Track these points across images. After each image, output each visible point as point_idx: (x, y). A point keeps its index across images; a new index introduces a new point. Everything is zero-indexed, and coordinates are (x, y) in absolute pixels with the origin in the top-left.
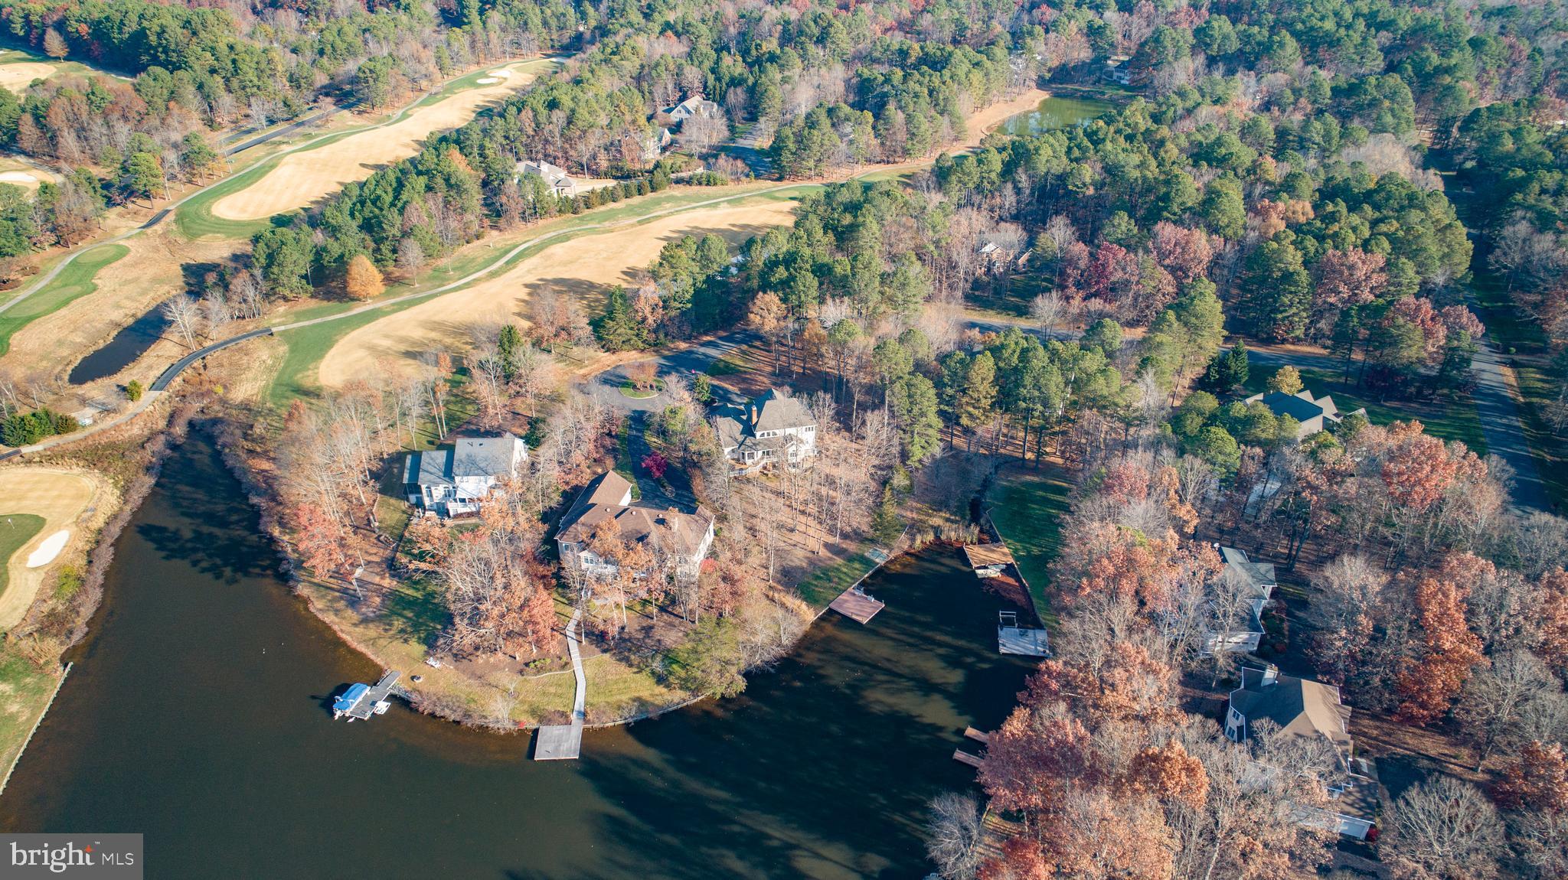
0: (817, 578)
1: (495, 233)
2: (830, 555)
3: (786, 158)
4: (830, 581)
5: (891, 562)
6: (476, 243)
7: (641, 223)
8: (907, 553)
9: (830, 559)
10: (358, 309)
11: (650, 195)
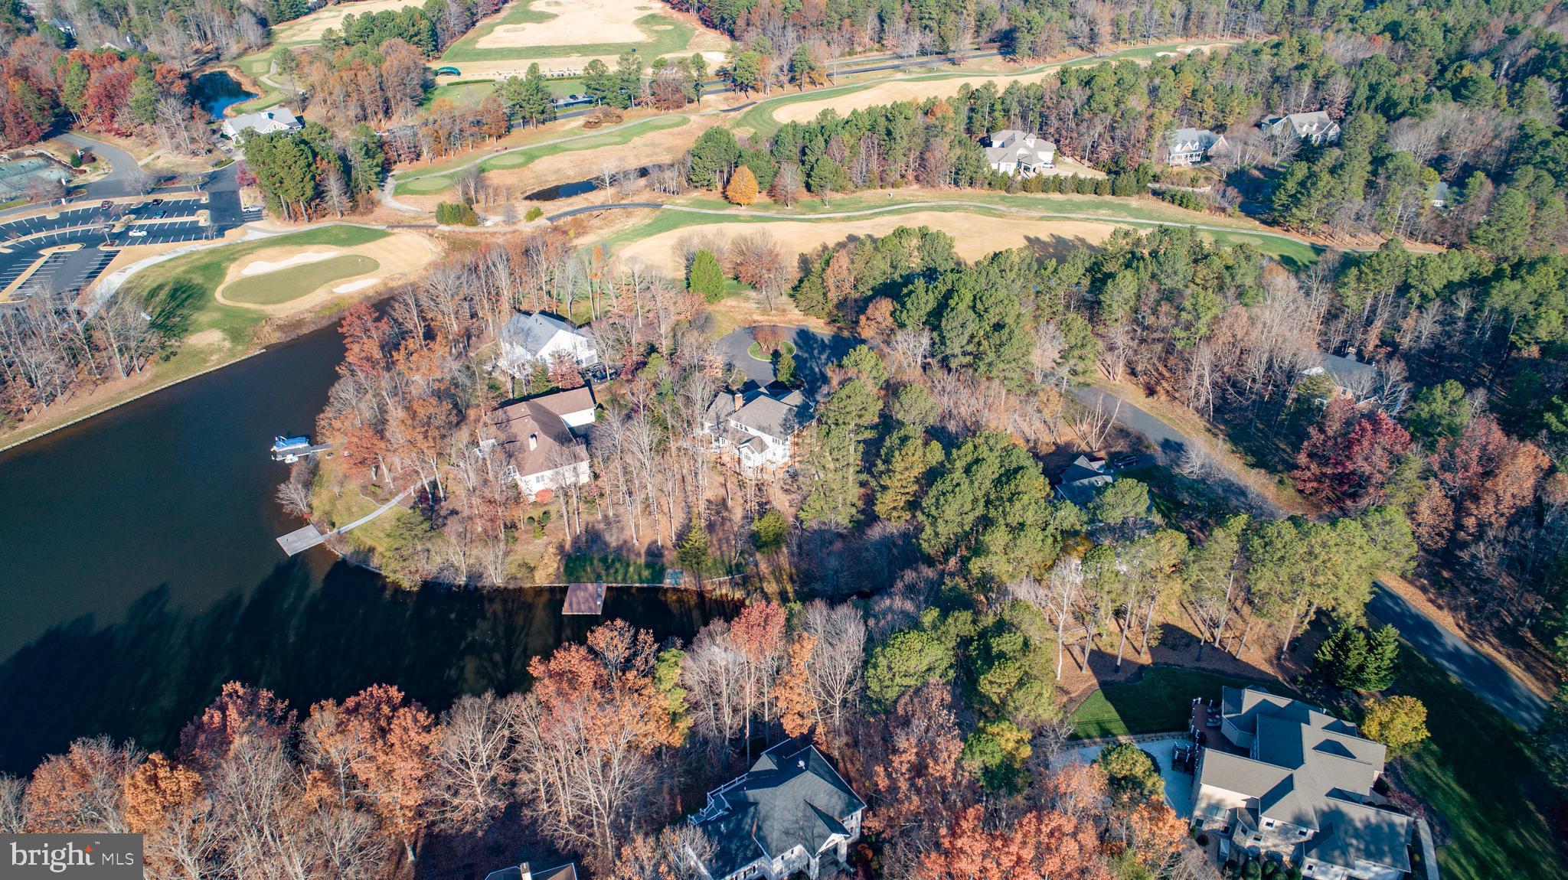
0: (604, 560)
1: (916, 186)
2: (643, 551)
3: (1281, 198)
4: (607, 569)
5: (676, 590)
6: (889, 190)
7: (1042, 219)
8: (701, 594)
9: (639, 555)
10: (732, 211)
11: (1108, 198)
